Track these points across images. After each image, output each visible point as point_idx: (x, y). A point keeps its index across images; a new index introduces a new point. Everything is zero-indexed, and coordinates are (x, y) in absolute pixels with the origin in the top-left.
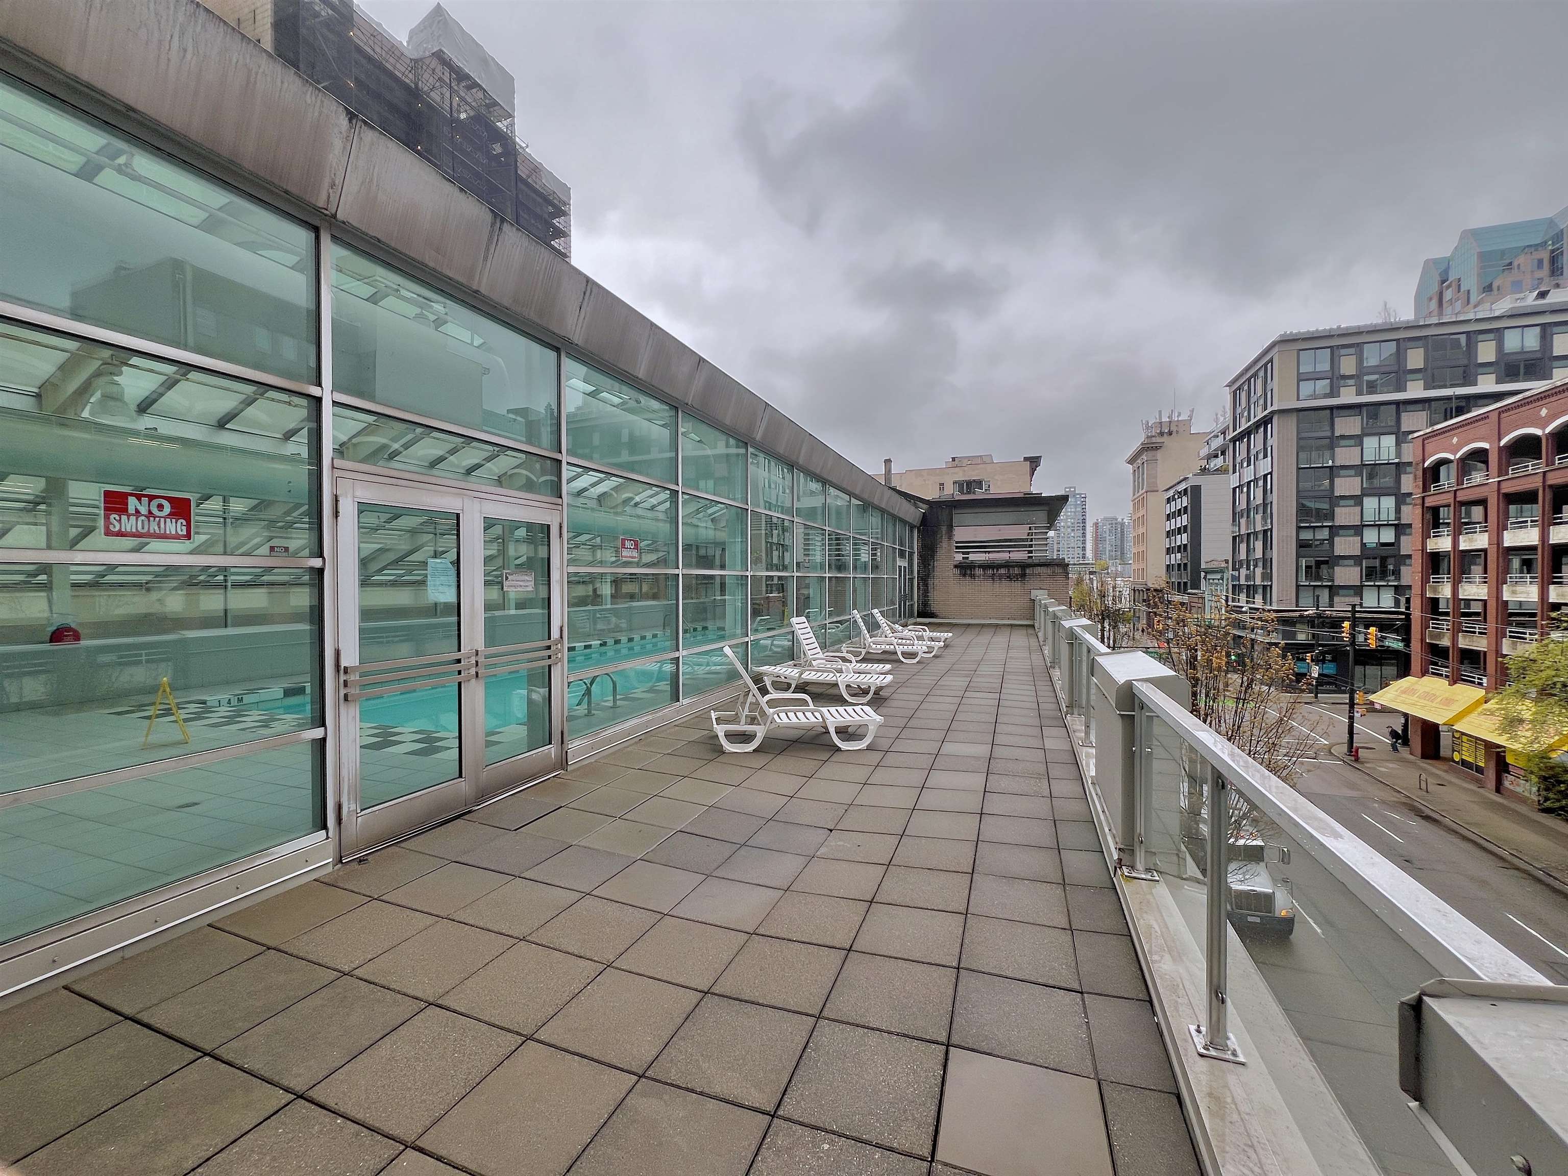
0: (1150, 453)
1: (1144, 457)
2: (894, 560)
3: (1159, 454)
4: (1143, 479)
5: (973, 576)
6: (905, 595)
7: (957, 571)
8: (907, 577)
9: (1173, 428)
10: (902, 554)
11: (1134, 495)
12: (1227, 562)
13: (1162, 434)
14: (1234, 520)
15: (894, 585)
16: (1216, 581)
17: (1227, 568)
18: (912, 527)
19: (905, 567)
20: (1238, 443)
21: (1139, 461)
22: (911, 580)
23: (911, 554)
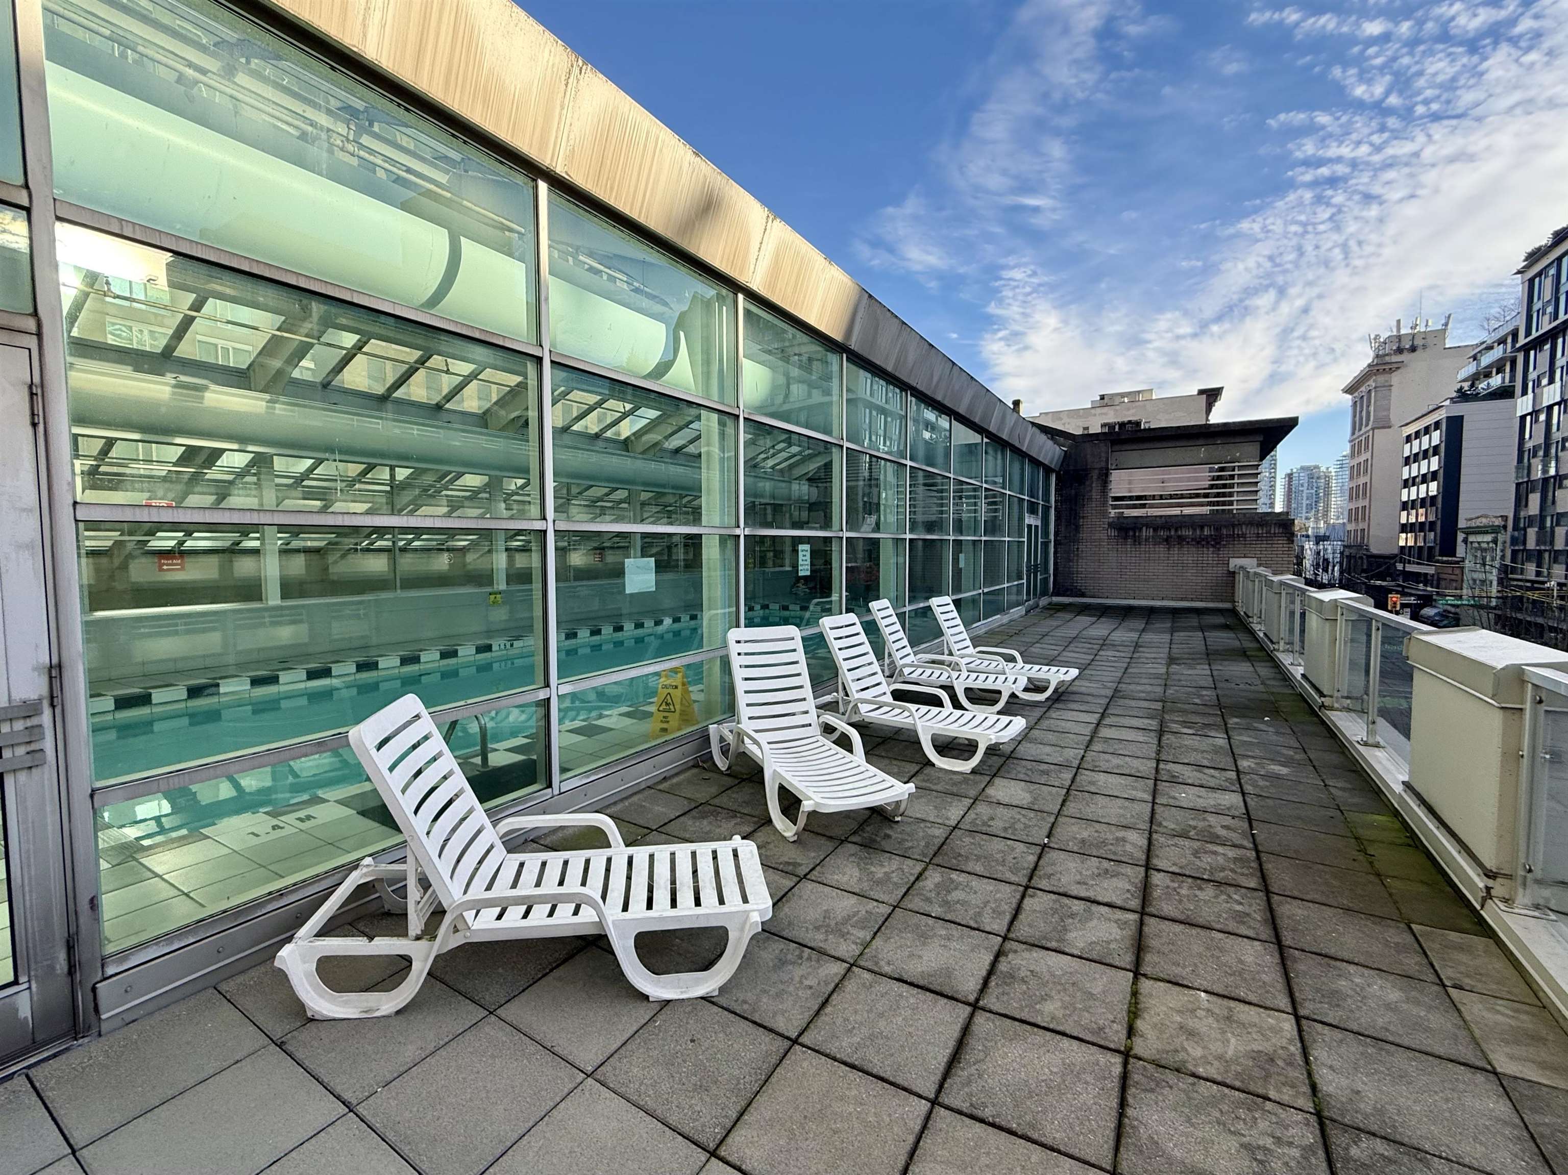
0: (1381, 379)
1: (1372, 383)
2: (1021, 519)
3: (1395, 378)
4: (1368, 413)
5: (1137, 541)
6: (1036, 566)
7: (1113, 533)
8: (1040, 540)
9: (1418, 342)
10: (1033, 509)
11: (1353, 433)
12: (1505, 518)
13: (1400, 351)
14: (1520, 459)
15: (1020, 552)
16: (1484, 545)
17: (1505, 527)
18: (1048, 470)
19: (1036, 527)
20: (1532, 353)
21: (1363, 389)
22: (1046, 545)
23: (1046, 509)
